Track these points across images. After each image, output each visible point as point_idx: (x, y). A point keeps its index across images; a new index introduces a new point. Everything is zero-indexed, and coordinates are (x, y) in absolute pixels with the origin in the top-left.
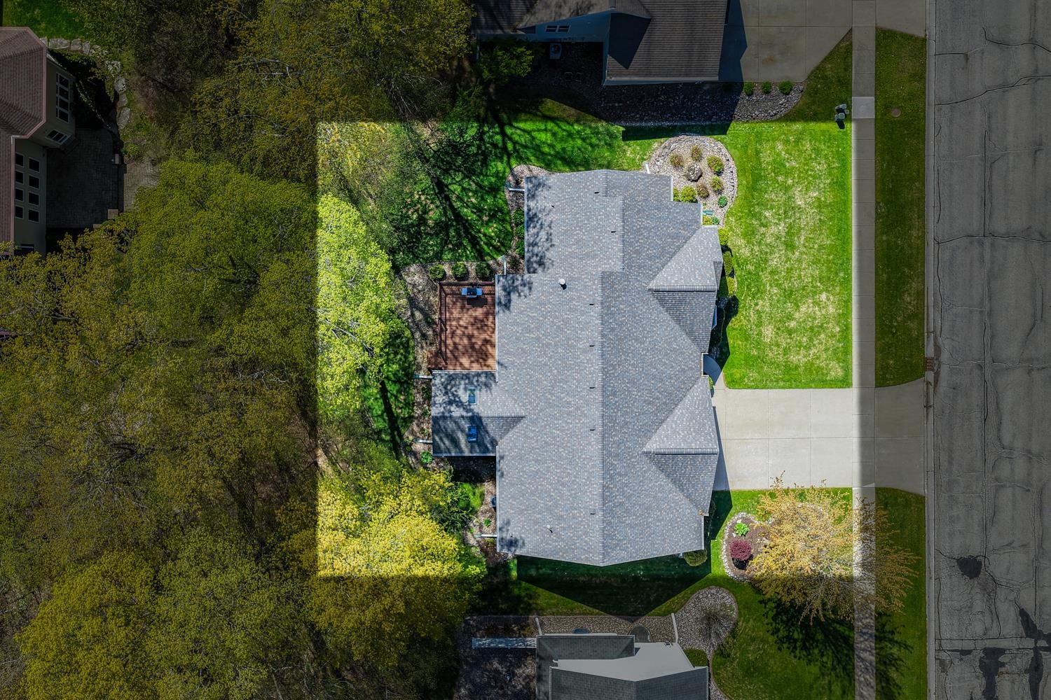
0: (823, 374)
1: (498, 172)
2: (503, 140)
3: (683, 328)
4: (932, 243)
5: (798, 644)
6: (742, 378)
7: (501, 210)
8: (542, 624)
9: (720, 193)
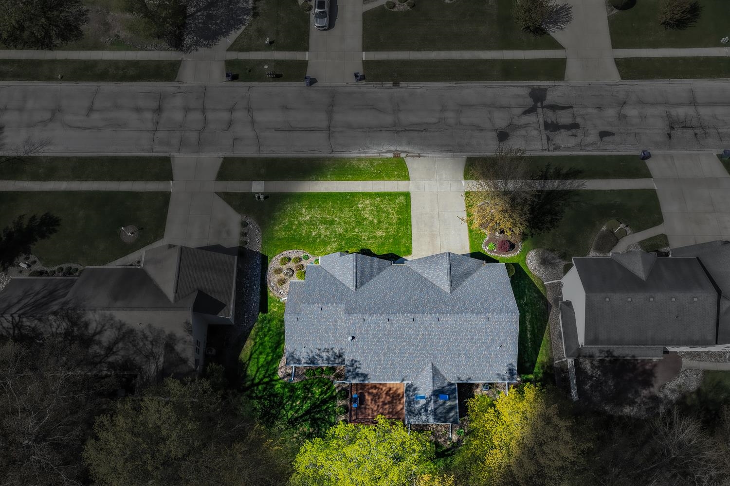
0: (403, 206)
1: (282, 387)
2: (262, 384)
3: (378, 274)
4: (332, 155)
5: (554, 217)
6: (406, 247)
7: (305, 385)
8: (559, 359)
9: (301, 258)
